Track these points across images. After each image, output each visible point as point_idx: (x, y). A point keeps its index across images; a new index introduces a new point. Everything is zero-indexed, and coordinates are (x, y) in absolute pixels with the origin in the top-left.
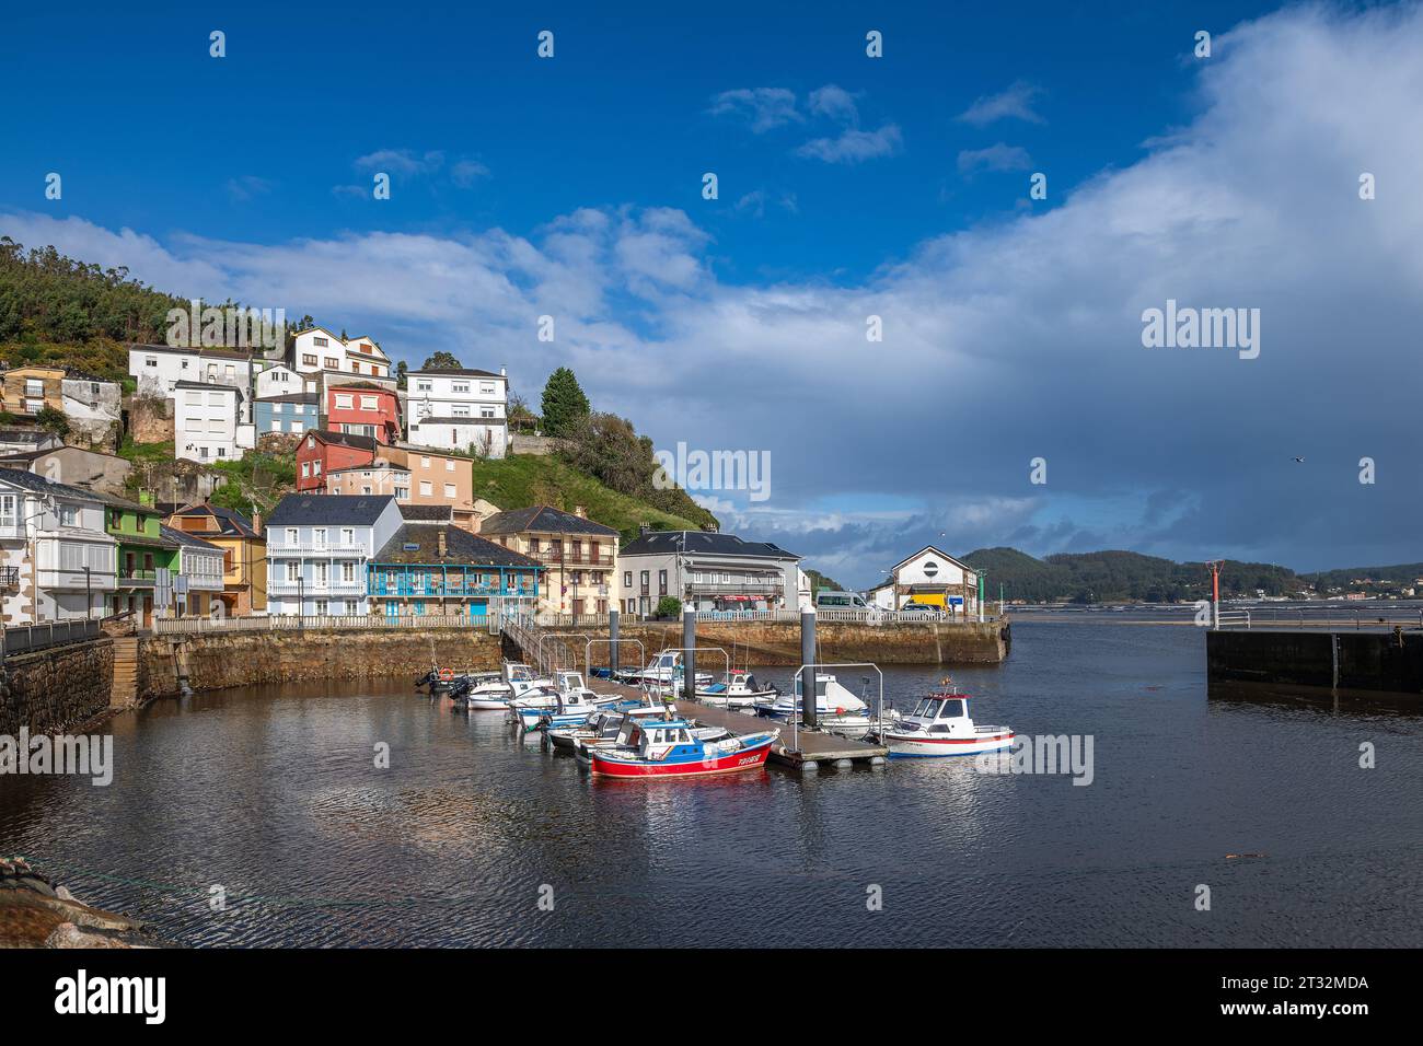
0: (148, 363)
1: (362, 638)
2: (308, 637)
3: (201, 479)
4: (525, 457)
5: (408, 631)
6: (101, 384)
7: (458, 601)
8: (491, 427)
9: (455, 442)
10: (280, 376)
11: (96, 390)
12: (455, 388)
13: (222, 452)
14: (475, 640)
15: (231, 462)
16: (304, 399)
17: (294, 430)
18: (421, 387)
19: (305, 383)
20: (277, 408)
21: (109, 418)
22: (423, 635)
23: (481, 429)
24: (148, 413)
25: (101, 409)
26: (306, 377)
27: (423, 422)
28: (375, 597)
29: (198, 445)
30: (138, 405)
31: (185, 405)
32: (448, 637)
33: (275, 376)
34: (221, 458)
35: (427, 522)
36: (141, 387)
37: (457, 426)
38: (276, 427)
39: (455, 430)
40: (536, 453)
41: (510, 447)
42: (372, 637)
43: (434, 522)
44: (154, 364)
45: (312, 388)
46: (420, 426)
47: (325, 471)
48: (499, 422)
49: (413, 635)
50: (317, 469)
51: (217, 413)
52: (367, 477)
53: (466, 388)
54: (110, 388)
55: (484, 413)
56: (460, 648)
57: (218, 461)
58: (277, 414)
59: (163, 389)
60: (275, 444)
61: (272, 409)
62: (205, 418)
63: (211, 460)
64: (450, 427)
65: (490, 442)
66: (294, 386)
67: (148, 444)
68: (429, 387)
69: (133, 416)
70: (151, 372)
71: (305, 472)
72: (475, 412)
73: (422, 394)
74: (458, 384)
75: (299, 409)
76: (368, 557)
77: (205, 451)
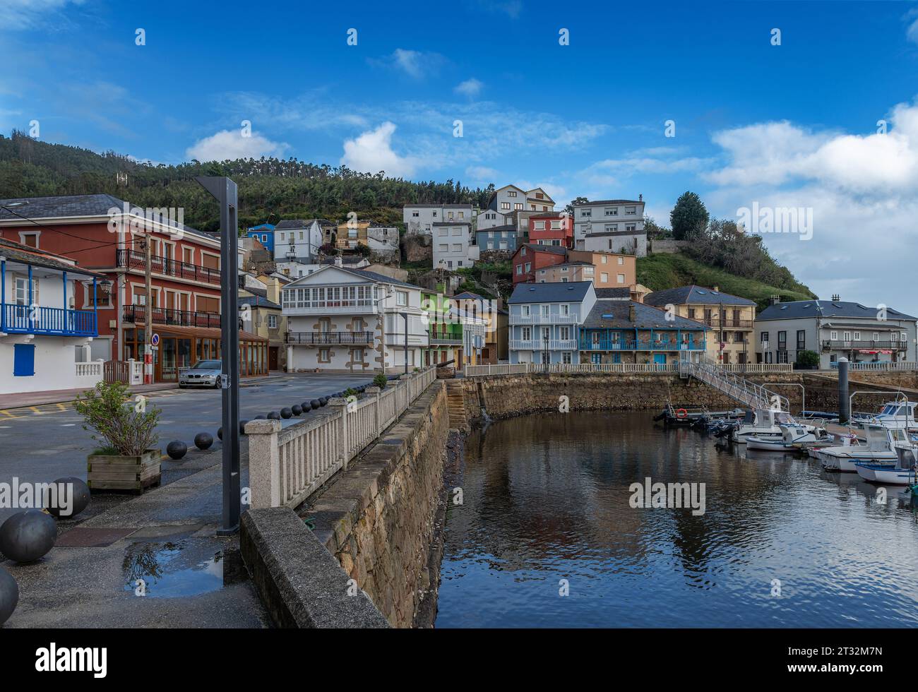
0: (414, 215)
1: (589, 380)
2: (552, 379)
3: (452, 279)
4: (662, 254)
5: (620, 376)
6: (388, 229)
7: (647, 353)
8: (636, 236)
9: (610, 248)
10: (491, 216)
11: (386, 233)
12: (607, 213)
13: (460, 263)
14: (669, 382)
15: (466, 269)
16: (505, 228)
17: (501, 248)
18: (584, 214)
19: (506, 220)
20: (491, 235)
21: (393, 248)
22: (631, 378)
23: (630, 238)
24: (414, 244)
25: (388, 244)
26: (506, 216)
27: (588, 236)
28: (585, 351)
29: (446, 260)
30: (409, 240)
31: (438, 237)
32: (649, 379)
33: (487, 217)
34: (460, 267)
35: (614, 299)
36: (410, 229)
37: (612, 238)
38: (490, 247)
39: (610, 241)
40: (669, 252)
41: (649, 249)
42: (595, 379)
43: (619, 299)
44: (417, 215)
45: (510, 222)
46: (586, 239)
47: (533, 269)
48: (640, 232)
49: (625, 378)
50: (528, 269)
51: (458, 240)
52: (565, 271)
53: (615, 213)
54: (393, 231)
55: (628, 228)
56: (658, 388)
57: (459, 269)
58: (490, 239)
59: (423, 229)
60: (491, 257)
61: (488, 236)
62: (450, 244)
63: (455, 268)
64: (607, 238)
65: (636, 246)
66: (499, 222)
67: (415, 262)
68: (589, 214)
69: (406, 247)
70: (416, 219)
71: (519, 272)
72: (622, 227)
73: (586, 219)
74: (609, 211)
75: (504, 235)
76: (579, 323)
77: (450, 264)
